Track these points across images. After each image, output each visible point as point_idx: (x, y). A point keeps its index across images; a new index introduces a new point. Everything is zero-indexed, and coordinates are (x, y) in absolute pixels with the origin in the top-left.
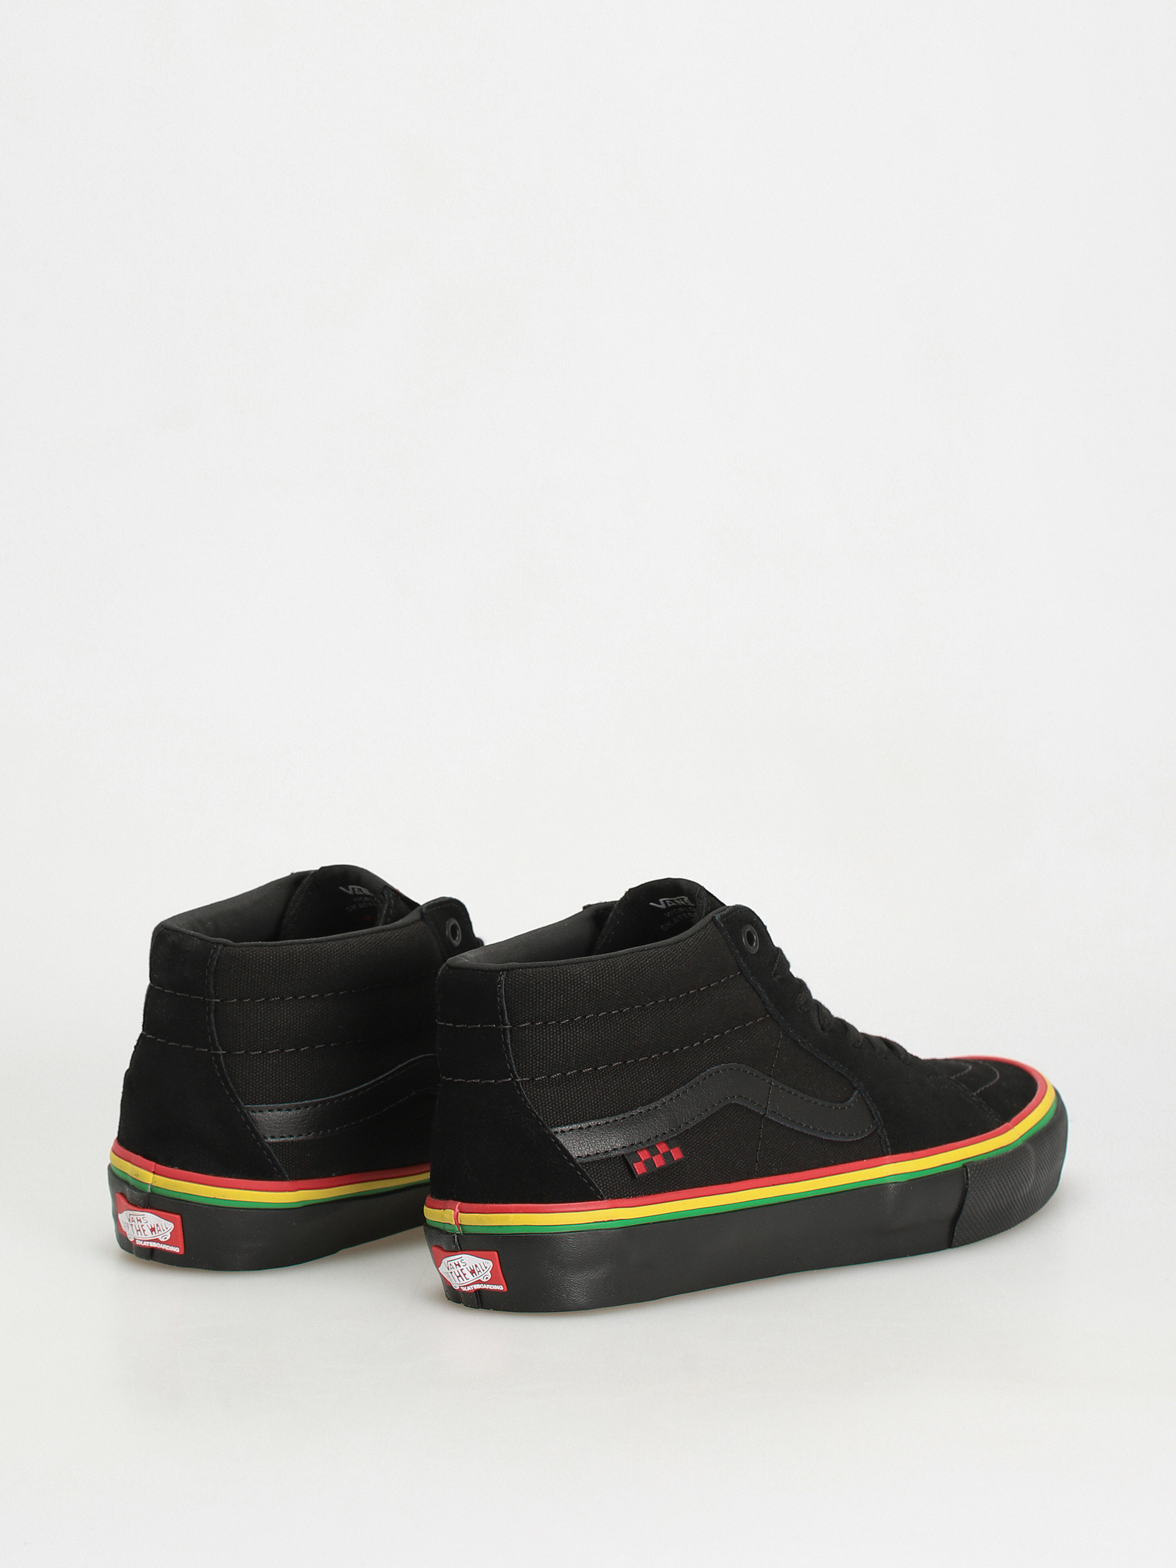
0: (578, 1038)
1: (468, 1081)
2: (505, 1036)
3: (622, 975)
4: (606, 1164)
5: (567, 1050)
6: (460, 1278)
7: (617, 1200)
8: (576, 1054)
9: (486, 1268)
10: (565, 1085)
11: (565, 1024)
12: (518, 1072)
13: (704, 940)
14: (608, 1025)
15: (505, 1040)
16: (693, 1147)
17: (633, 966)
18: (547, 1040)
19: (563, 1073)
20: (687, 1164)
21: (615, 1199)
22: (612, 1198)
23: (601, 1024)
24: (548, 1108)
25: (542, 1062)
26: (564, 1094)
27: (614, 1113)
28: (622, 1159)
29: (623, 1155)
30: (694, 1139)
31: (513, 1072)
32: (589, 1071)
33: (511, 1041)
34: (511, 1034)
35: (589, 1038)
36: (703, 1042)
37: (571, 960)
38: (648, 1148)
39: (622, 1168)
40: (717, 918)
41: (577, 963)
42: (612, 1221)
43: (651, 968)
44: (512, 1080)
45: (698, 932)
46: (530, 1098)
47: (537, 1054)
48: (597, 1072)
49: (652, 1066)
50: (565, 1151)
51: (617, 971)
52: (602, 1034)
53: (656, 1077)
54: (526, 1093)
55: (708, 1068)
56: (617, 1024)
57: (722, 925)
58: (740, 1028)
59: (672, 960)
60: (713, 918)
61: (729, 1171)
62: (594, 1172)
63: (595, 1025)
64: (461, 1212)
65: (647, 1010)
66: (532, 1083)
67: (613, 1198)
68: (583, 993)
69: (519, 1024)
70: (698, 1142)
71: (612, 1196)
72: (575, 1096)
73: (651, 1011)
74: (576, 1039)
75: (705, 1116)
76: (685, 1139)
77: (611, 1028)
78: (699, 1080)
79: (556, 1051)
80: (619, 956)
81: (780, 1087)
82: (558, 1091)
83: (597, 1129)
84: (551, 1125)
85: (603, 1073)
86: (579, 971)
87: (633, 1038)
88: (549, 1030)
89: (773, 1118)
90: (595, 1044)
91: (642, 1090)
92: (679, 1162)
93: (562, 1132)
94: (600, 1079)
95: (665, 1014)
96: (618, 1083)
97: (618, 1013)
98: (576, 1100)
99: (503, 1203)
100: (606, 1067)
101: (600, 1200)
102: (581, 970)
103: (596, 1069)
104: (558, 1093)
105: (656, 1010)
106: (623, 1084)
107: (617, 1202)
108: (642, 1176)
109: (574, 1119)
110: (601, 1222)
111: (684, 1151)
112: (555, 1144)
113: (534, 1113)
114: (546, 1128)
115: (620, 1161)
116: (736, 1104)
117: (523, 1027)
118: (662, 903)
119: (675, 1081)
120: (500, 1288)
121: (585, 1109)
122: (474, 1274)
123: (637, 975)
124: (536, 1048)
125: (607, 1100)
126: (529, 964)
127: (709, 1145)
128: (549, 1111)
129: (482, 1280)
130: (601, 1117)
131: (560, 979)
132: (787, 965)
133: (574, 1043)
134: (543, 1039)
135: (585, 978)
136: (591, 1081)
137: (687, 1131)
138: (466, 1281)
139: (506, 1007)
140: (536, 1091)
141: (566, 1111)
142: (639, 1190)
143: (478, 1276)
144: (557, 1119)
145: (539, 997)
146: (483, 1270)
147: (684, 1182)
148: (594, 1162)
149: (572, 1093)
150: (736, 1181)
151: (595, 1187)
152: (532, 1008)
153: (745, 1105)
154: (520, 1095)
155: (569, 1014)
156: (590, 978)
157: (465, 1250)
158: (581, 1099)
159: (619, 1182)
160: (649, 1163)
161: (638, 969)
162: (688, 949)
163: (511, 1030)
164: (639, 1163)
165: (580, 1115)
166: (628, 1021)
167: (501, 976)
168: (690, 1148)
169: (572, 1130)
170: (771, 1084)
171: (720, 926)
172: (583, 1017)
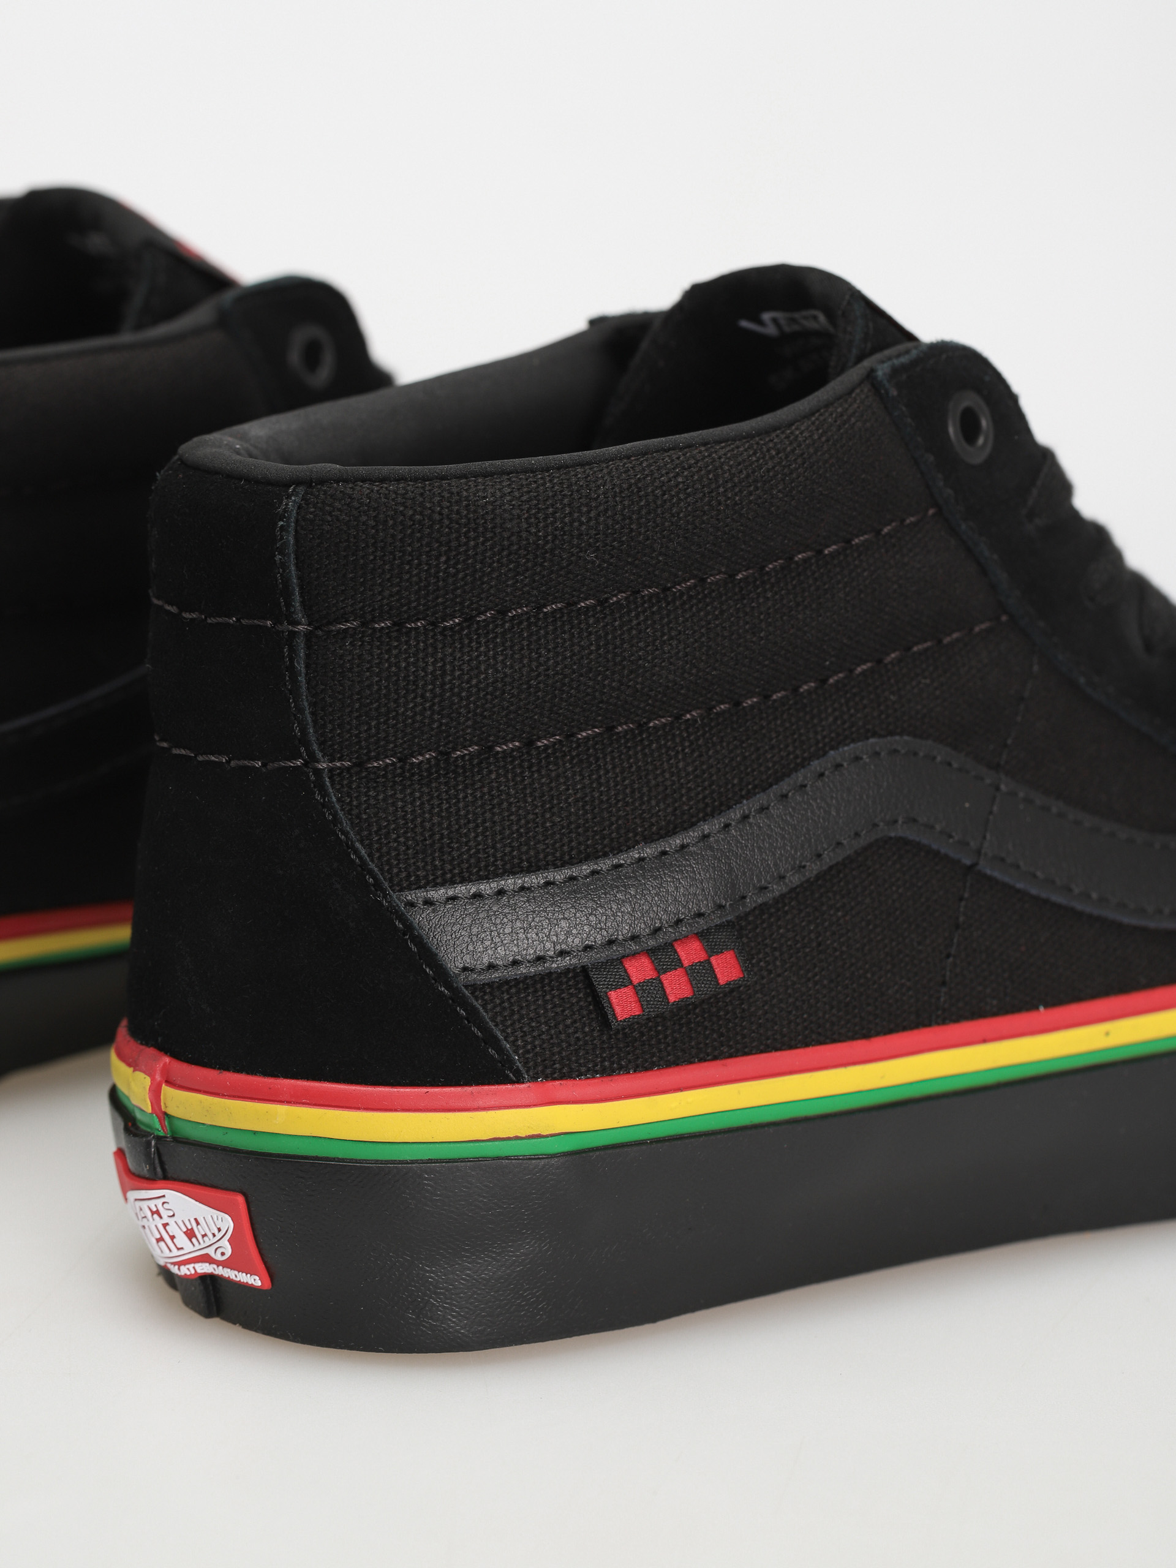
0: (483, 667)
1: (200, 758)
2: (293, 650)
3: (606, 510)
4: (536, 991)
5: (453, 695)
6: (162, 1244)
7: (557, 1083)
8: (477, 707)
9: (219, 1230)
10: (446, 784)
11: (451, 628)
12: (321, 744)
13: (839, 427)
14: (566, 636)
15: (292, 660)
16: (775, 949)
17: (639, 489)
18: (399, 668)
19: (441, 753)
20: (756, 992)
21: (554, 1079)
22: (546, 1078)
23: (547, 633)
24: (395, 840)
25: (385, 723)
26: (439, 805)
27: (571, 858)
28: (581, 978)
29: (584, 969)
30: (780, 927)
31: (307, 745)
32: (513, 750)
33: (307, 666)
34: (308, 647)
35: (512, 667)
36: (824, 681)
37: (475, 466)
38: (651, 952)
39: (580, 1000)
40: (880, 373)
41: (492, 474)
42: (539, 1136)
43: (689, 495)
44: (306, 764)
45: (827, 406)
46: (349, 812)
47: (371, 703)
48: (534, 752)
49: (683, 740)
50: (428, 955)
51: (596, 499)
52: (549, 659)
53: (690, 769)
54: (339, 800)
55: (832, 748)
56: (590, 634)
57: (894, 392)
58: (926, 650)
59: (748, 476)
60: (871, 374)
61: (870, 1008)
62: (504, 1009)
63: (531, 635)
64: (170, 1083)
65: (674, 601)
66: (357, 773)
67: (550, 1077)
68: (500, 553)
69: (330, 623)
70: (790, 935)
71: (548, 1071)
72: (468, 812)
73: (684, 603)
74: (477, 668)
75: (814, 869)
76: (757, 927)
77: (572, 645)
78: (805, 777)
79: (423, 696)
80: (607, 461)
81: (1021, 795)
82: (426, 798)
83: (522, 898)
84: (399, 884)
85: (548, 757)
86: (493, 495)
87: (631, 672)
88: (407, 642)
89: (996, 874)
90: (528, 682)
91: (649, 801)
92: (733, 989)
93: (428, 902)
94: (539, 771)
95: (722, 612)
96: (587, 782)
97: (594, 607)
98: (469, 822)
99: (266, 1074)
100: (560, 741)
101: (512, 1082)
102: (498, 494)
103: (530, 743)
104: (422, 804)
105: (699, 601)
106: (600, 785)
107: (558, 1087)
108: (632, 1023)
109: (461, 872)
110: (509, 1139)
111: (747, 959)
112: (405, 934)
113: (356, 852)
114: (384, 891)
115: (577, 983)
116: (901, 838)
117: (339, 631)
118: (770, 324)
119: (741, 780)
120: (255, 1281)
121: (494, 847)
122: (194, 1240)
123: (649, 513)
124: (369, 687)
125: (554, 824)
126: (363, 470)
127: (819, 944)
128: (396, 849)
129: (212, 1254)
130: (533, 868)
131: (440, 513)
132: (1063, 487)
133: (471, 678)
134: (390, 666)
135: (506, 515)
136: (515, 775)
137: (762, 908)
138: (175, 1252)
139: (299, 578)
140: (366, 794)
141: (441, 849)
142: (620, 1059)
143: (203, 1245)
144: (418, 869)
145: (381, 558)
146: (214, 1235)
147: (744, 1036)
148: (507, 982)
149: (461, 805)
150: (885, 1034)
151: (500, 1050)
152: (362, 584)
153: (925, 841)
154: (323, 805)
155: (461, 603)
156: (519, 517)
157: (174, 1180)
158: (484, 821)
159: (568, 1036)
160: (650, 990)
161: (651, 498)
162: (793, 451)
163: (308, 636)
164: (626, 990)
165: (479, 860)
166: (621, 627)
167: (289, 497)
168: (768, 950)
169: (454, 898)
170: (998, 789)
171: (887, 393)
172: (498, 612)
